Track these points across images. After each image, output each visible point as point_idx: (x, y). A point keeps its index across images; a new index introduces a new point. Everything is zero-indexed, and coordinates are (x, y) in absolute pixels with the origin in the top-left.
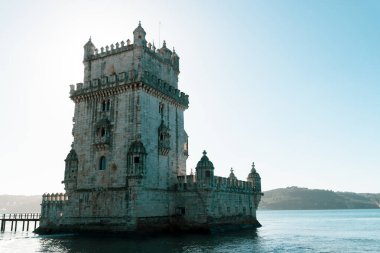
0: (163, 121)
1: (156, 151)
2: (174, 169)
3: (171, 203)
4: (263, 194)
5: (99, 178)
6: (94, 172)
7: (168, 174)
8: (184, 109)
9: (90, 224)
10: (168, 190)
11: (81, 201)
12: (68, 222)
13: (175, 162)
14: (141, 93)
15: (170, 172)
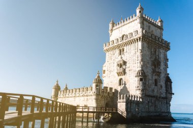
5: (156, 91)
6: (153, 86)
9: (155, 116)
11: (149, 102)
12: (144, 114)
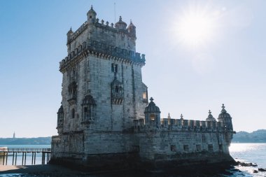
0: (115, 78)
1: (108, 102)
2: (132, 115)
3: (128, 142)
4: (235, 132)
5: (72, 125)
6: (70, 120)
7: (124, 119)
8: (141, 66)
10: (124, 132)
11: (65, 141)
13: (131, 109)
14: (91, 58)
15: (127, 118)
